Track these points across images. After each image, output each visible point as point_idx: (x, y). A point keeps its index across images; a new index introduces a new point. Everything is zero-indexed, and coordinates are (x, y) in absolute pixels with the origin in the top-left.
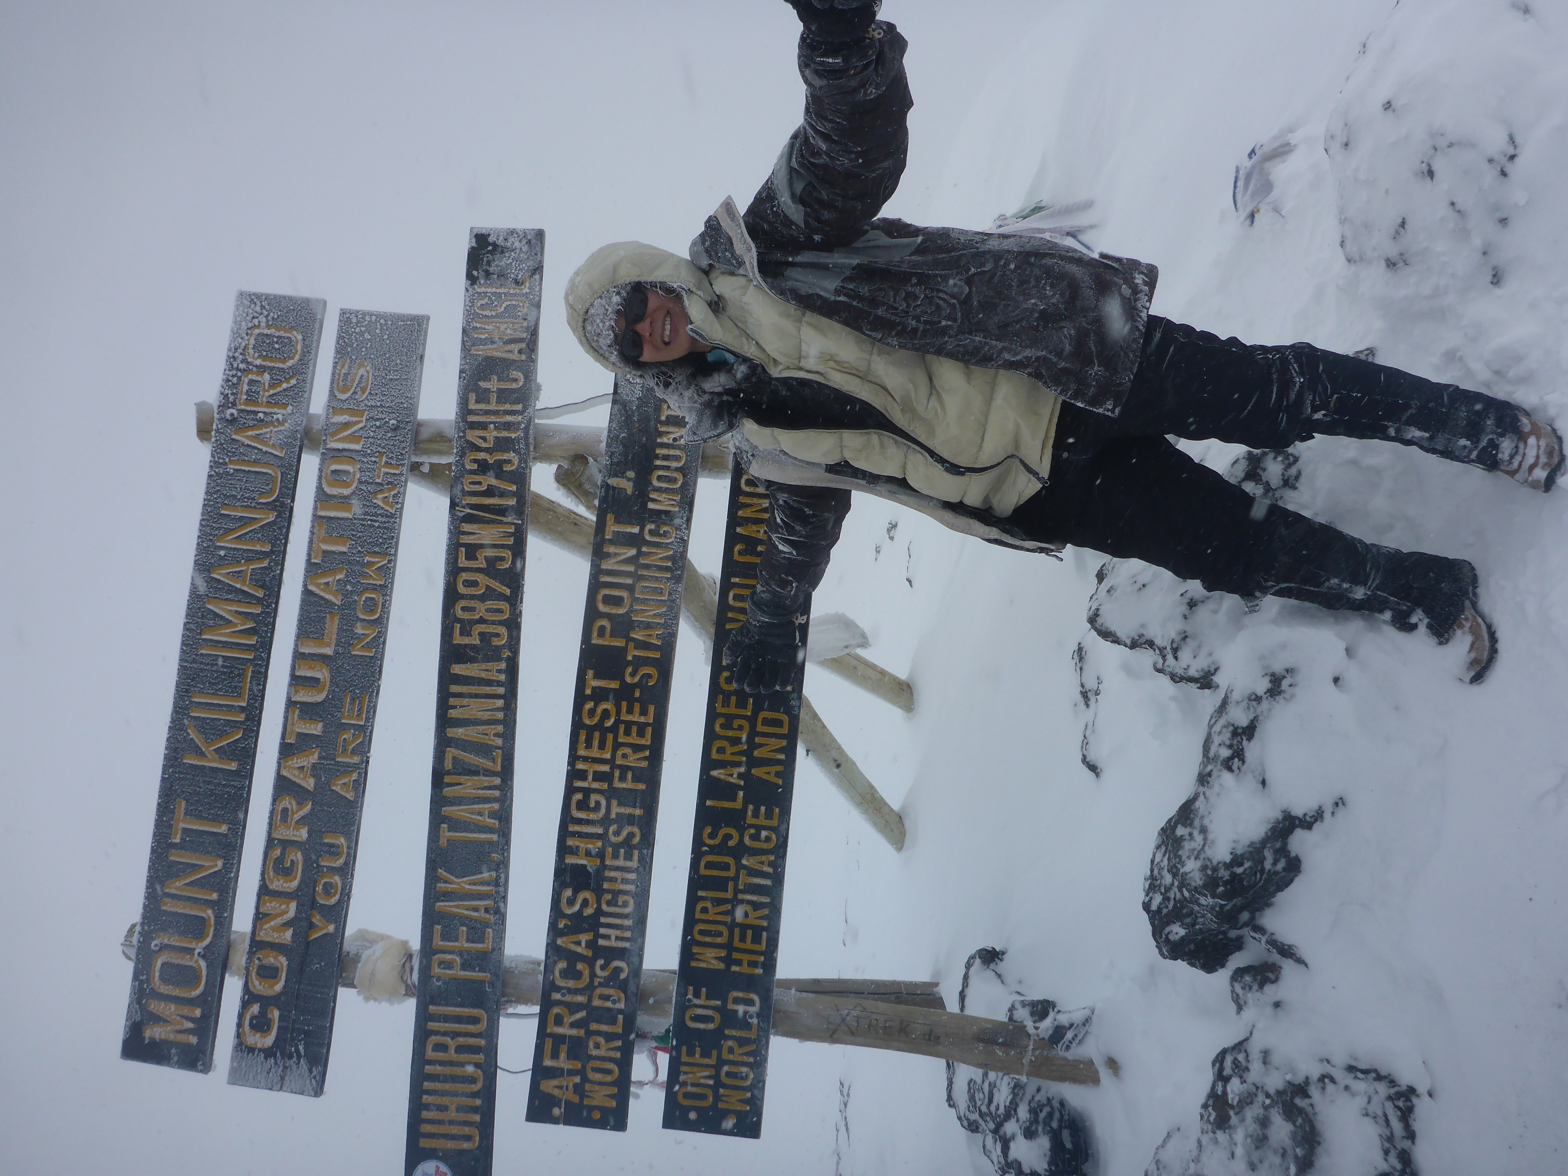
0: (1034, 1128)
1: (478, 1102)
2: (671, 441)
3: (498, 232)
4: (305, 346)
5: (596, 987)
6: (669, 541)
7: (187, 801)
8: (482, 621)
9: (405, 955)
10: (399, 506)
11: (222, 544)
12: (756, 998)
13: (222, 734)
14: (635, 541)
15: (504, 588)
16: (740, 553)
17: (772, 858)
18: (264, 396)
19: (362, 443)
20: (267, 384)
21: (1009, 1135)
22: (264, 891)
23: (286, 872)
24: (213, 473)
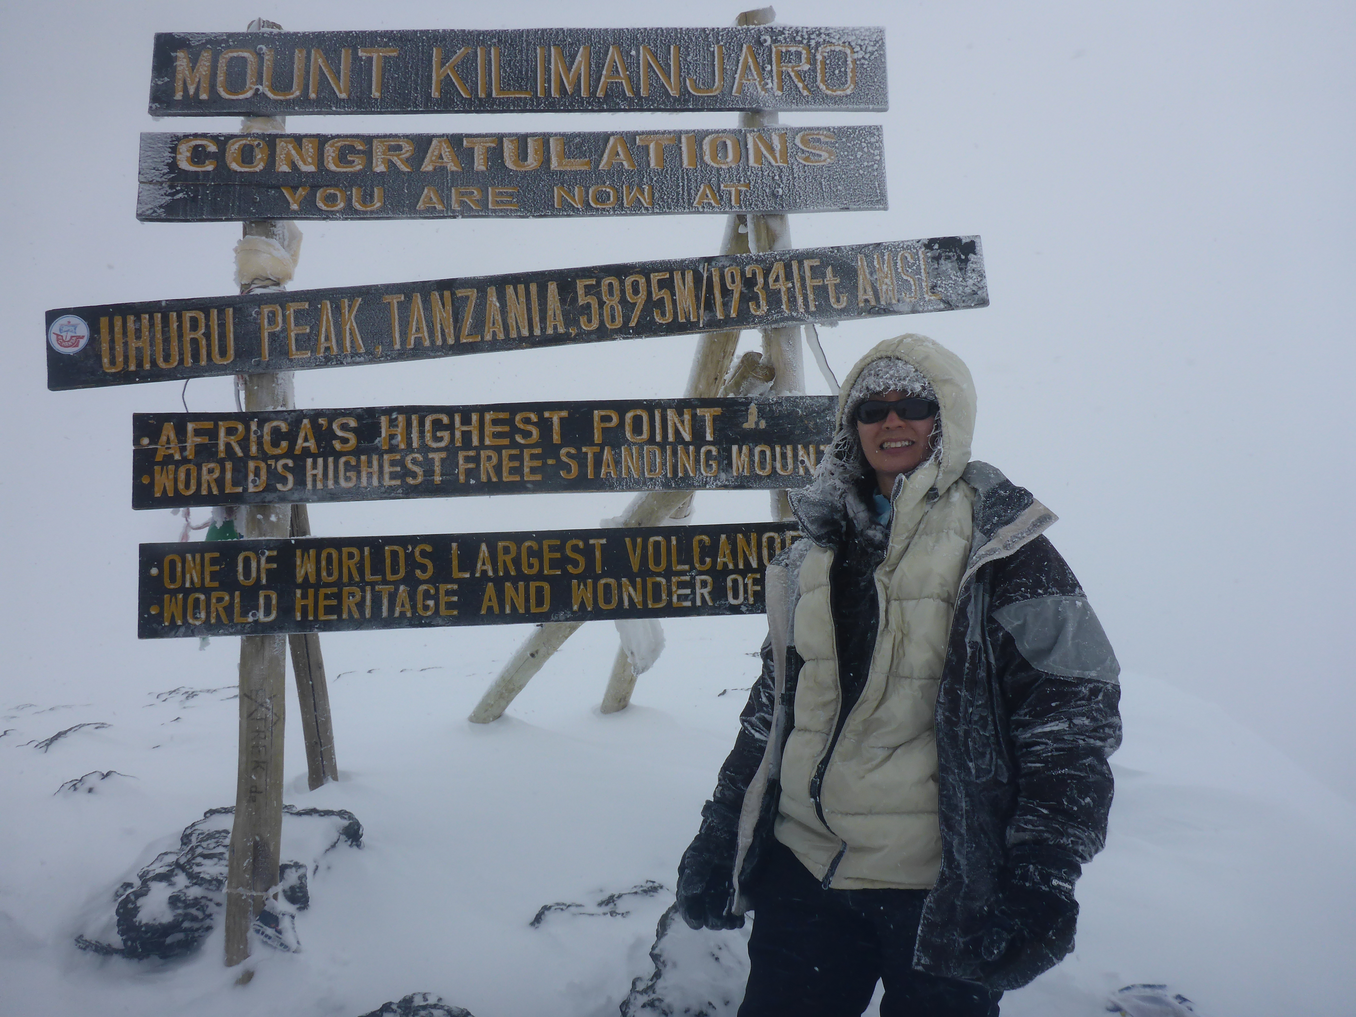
0: (180, 905)
1: (147, 366)
2: (800, 458)
3: (980, 262)
4: (841, 98)
5: (266, 463)
6: (703, 472)
7: (397, 57)
8: (601, 304)
9: (279, 279)
10: (701, 210)
11: (641, 51)
12: (273, 616)
13: (464, 80)
14: (698, 438)
15: (636, 320)
16: (701, 541)
17: (409, 614)
18: (788, 68)
19: (756, 165)
20: (799, 68)
21: (174, 879)
22: (322, 140)
23: (342, 157)
24: (708, 32)
